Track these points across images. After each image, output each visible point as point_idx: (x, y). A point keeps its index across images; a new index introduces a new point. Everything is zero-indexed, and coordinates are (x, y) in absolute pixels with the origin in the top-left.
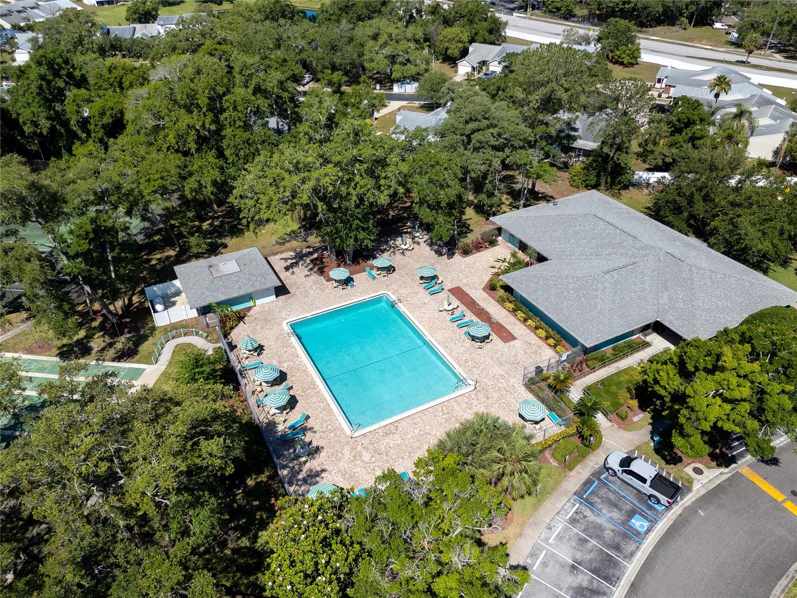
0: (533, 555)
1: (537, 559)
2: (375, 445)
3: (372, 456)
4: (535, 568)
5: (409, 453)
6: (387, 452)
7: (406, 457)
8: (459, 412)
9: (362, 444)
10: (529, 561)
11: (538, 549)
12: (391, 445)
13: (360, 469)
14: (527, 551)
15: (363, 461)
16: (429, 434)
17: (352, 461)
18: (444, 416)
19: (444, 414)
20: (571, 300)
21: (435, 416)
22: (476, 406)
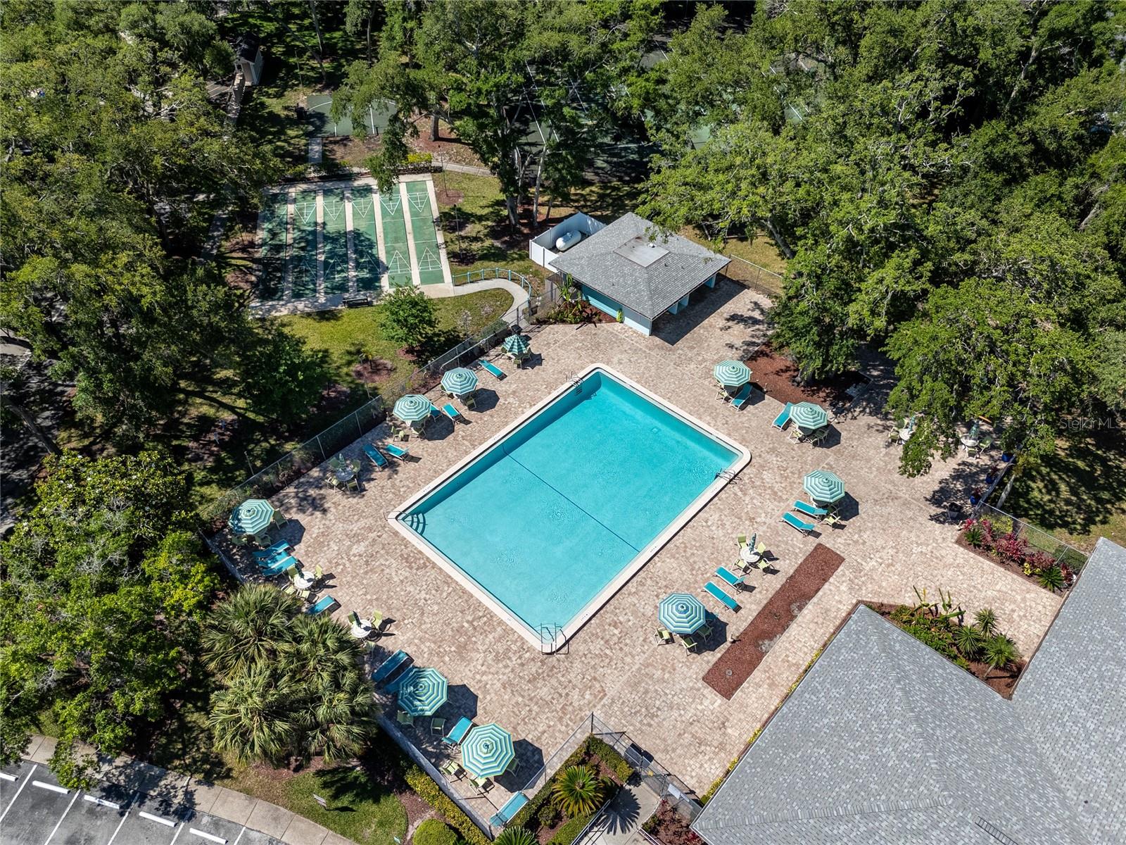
0: (217, 825)
1: (209, 833)
2: (382, 552)
3: (360, 555)
4: (193, 831)
5: (377, 599)
6: (371, 570)
7: (368, 597)
8: (483, 644)
9: (379, 537)
10: (205, 820)
11: (228, 831)
12: (387, 571)
13: (336, 548)
14: (222, 813)
15: (350, 548)
16: (423, 614)
17: (347, 535)
18: (466, 625)
19: (470, 623)
20: (834, 760)
21: (462, 612)
22: (506, 667)
